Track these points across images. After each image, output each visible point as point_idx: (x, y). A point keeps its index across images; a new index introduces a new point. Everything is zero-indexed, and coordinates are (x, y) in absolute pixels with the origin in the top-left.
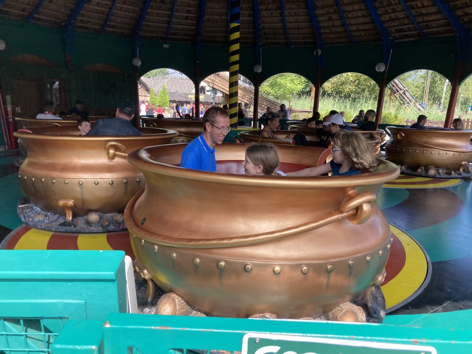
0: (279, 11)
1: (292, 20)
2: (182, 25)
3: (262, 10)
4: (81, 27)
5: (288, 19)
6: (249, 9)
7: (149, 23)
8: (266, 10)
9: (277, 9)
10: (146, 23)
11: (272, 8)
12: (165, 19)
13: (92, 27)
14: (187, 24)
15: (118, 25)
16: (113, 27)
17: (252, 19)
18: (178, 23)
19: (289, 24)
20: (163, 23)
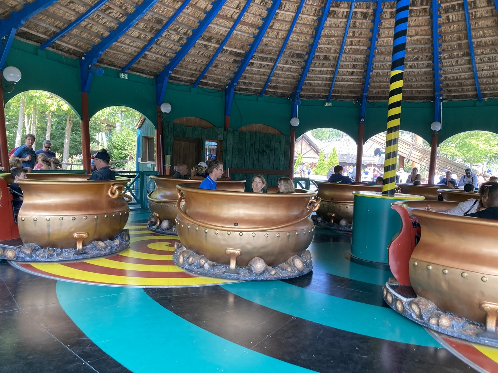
0: (467, 58)
1: (485, 67)
2: (347, 81)
3: (445, 58)
4: (243, 90)
5: (479, 66)
6: (428, 58)
7: (310, 82)
8: (450, 57)
9: (464, 55)
10: (308, 82)
11: (457, 55)
12: (329, 76)
13: (254, 88)
14: (353, 81)
15: (279, 85)
16: (275, 87)
17: (431, 69)
18: (343, 80)
19: (481, 72)
20: (326, 81)
